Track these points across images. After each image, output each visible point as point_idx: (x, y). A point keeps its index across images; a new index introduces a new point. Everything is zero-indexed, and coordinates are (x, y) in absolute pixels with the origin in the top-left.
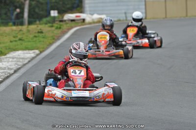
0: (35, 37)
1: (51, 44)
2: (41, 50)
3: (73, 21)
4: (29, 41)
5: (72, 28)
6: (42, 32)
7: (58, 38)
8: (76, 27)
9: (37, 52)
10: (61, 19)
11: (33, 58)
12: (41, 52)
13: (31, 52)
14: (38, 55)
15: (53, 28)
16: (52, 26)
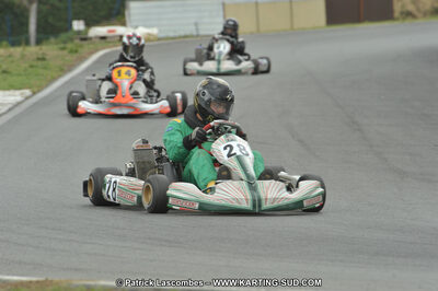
0: (32, 66)
1: (54, 79)
2: (35, 90)
3: (103, 38)
4: (20, 75)
5: (97, 50)
6: (43, 59)
7: (70, 68)
8: (104, 48)
9: (28, 92)
10: (83, 36)
11: (18, 104)
12: (34, 93)
13: (18, 92)
14: (27, 98)
15: (65, 52)
16: (63, 49)
